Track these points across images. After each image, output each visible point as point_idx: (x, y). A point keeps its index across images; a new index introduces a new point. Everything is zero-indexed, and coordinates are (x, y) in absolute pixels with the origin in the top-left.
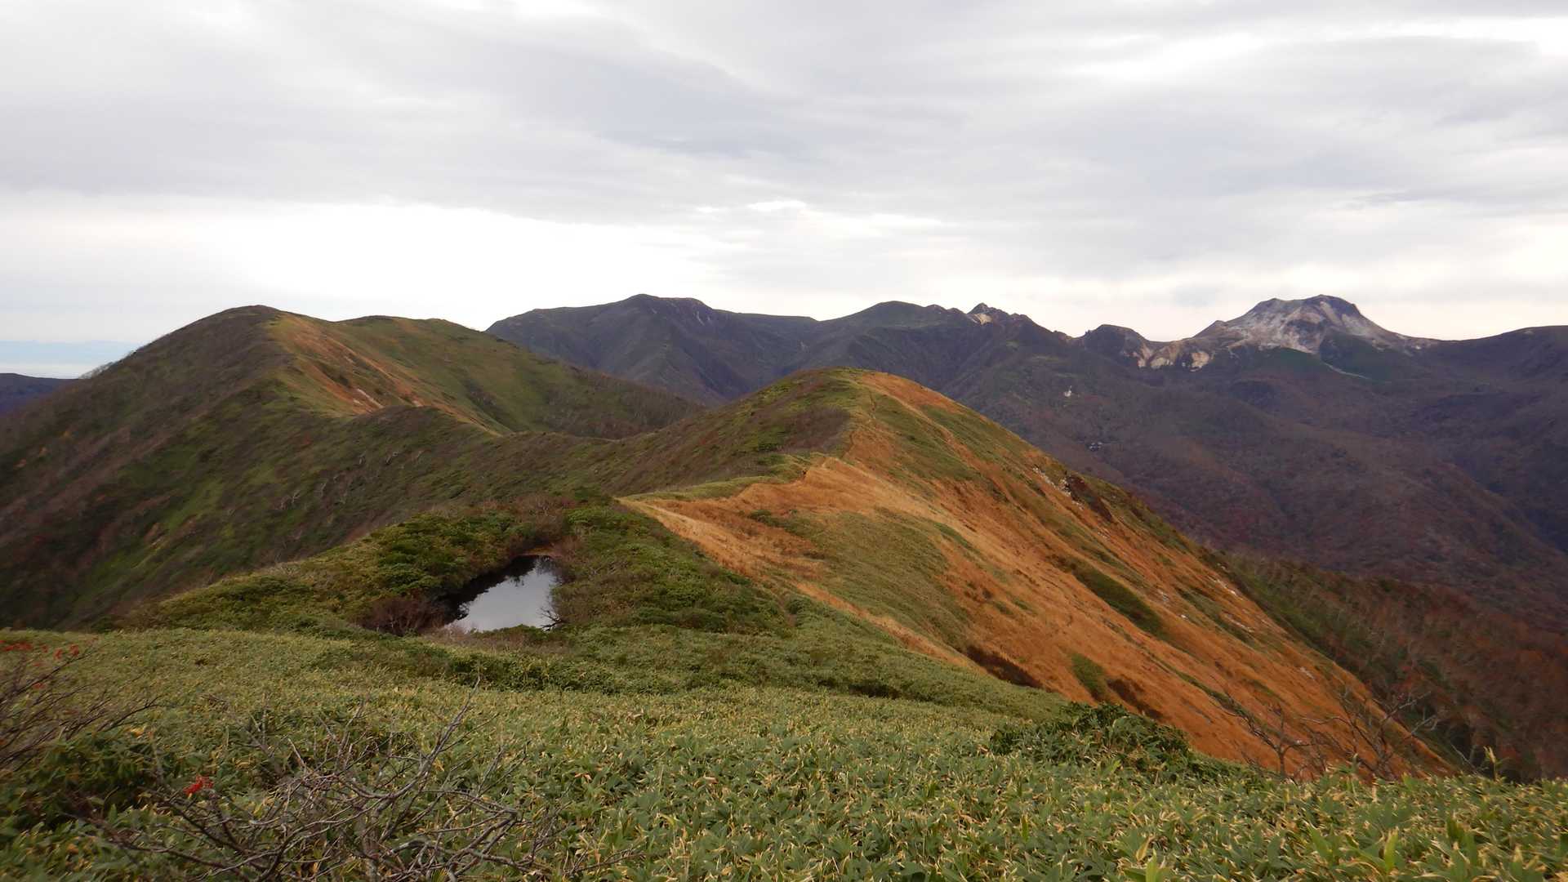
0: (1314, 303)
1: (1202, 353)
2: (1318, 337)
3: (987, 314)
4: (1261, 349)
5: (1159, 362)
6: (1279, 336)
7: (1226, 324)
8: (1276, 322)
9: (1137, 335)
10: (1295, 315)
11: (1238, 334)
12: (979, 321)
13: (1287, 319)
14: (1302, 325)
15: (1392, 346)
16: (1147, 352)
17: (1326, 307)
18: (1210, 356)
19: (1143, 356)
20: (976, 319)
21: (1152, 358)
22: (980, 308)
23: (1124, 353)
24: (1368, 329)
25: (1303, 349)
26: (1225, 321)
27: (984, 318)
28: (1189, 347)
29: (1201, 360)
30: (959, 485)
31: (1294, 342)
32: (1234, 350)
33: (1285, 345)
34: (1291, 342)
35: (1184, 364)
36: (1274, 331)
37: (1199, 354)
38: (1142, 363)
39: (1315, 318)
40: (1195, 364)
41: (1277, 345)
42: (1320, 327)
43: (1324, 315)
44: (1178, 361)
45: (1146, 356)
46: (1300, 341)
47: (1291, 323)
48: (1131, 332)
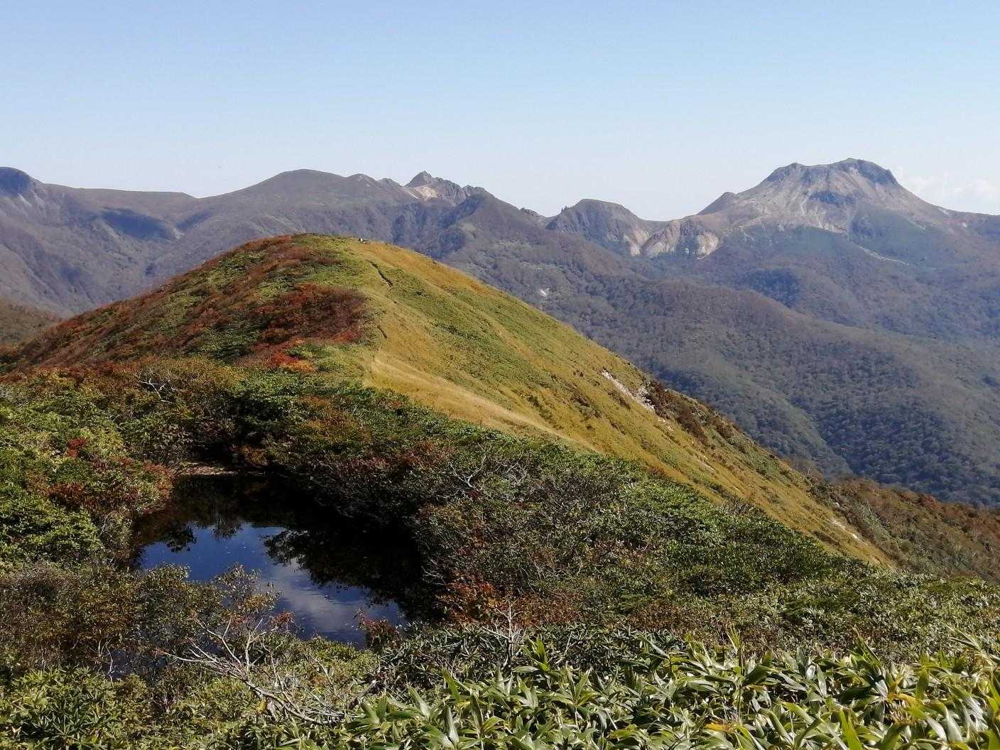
0: (841, 169)
1: (709, 235)
2: (849, 213)
3: (433, 187)
4: (781, 228)
5: (657, 248)
6: (803, 212)
7: (736, 198)
8: (797, 194)
9: (626, 212)
10: (820, 185)
11: (752, 210)
12: (421, 196)
13: (811, 191)
14: (829, 198)
15: (934, 222)
16: (642, 236)
17: (854, 173)
18: (719, 238)
19: (635, 240)
20: (417, 194)
21: (647, 243)
22: (420, 179)
23: (610, 237)
25: (831, 228)
27: (428, 193)
28: (690, 229)
29: (709, 245)
30: (534, 394)
31: (818, 218)
32: (749, 231)
33: (809, 224)
35: (687, 251)
36: (795, 206)
37: (705, 237)
38: (635, 250)
39: (844, 188)
40: (703, 250)
41: (801, 223)
42: (850, 200)
43: (854, 183)
44: (679, 247)
45: (640, 240)
46: (827, 219)
47: (816, 195)
48: (619, 208)
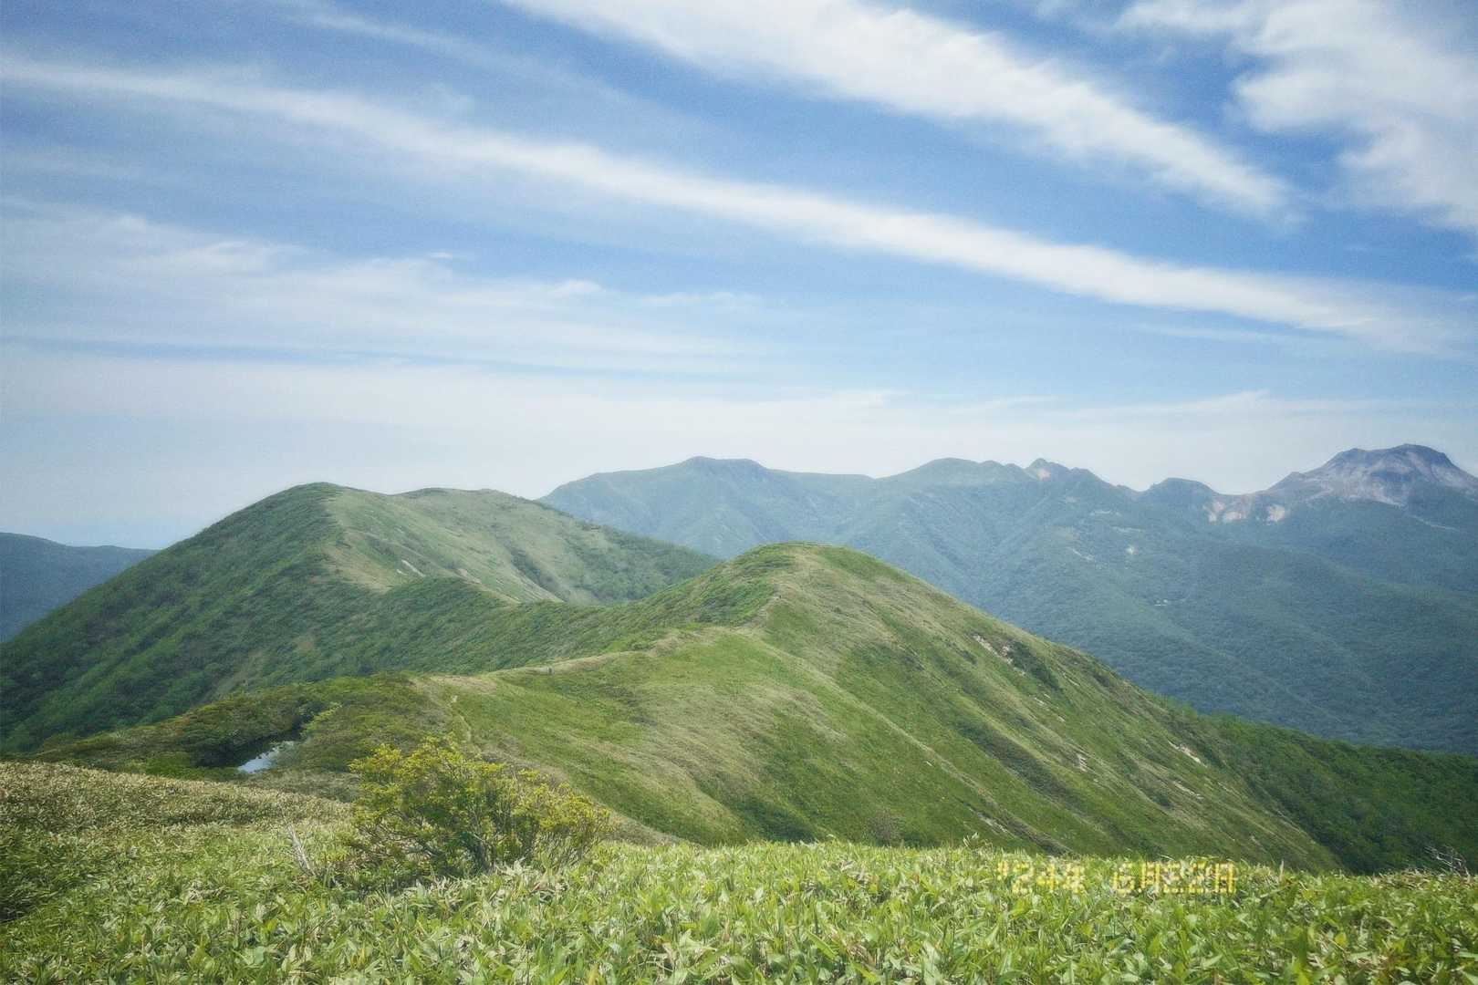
0: (1400, 452)
1: (1278, 507)
2: (1406, 489)
4: (1342, 501)
5: (1231, 517)
6: (1361, 488)
7: (1303, 476)
8: (1358, 474)
9: (1206, 488)
10: (1379, 465)
11: (1316, 486)
12: (1037, 476)
13: (1371, 470)
14: (1388, 476)
16: (1219, 506)
17: (1413, 456)
18: (1286, 508)
19: (1214, 511)
21: (1222, 513)
22: (1039, 463)
23: (1193, 506)
24: (1460, 479)
25: (1389, 501)
26: (1302, 472)
27: (1043, 474)
28: (1263, 502)
29: (1278, 514)
31: (1380, 494)
32: (1313, 503)
33: (1368, 497)
34: (1375, 494)
35: (1258, 519)
36: (1356, 484)
37: (1274, 508)
38: (1213, 518)
39: (1401, 468)
40: (1271, 518)
41: (1359, 497)
42: (1407, 478)
43: (1411, 464)
44: (1253, 516)
45: (1217, 511)
46: (1386, 494)
47: (1375, 474)
48: (1198, 485)
